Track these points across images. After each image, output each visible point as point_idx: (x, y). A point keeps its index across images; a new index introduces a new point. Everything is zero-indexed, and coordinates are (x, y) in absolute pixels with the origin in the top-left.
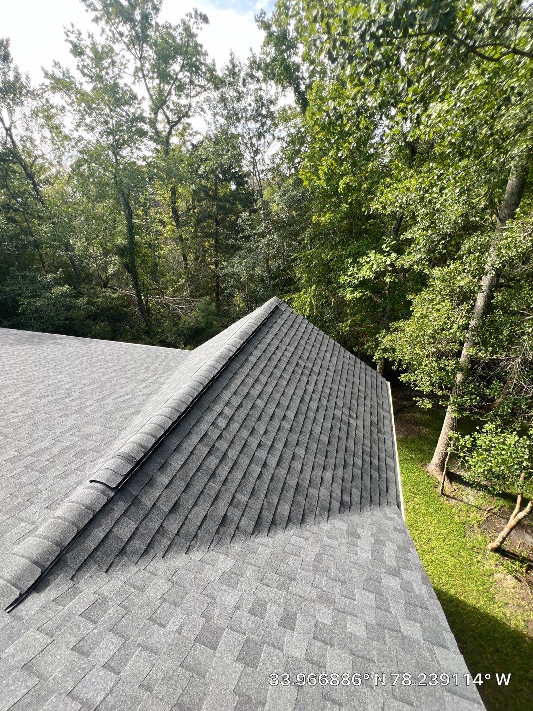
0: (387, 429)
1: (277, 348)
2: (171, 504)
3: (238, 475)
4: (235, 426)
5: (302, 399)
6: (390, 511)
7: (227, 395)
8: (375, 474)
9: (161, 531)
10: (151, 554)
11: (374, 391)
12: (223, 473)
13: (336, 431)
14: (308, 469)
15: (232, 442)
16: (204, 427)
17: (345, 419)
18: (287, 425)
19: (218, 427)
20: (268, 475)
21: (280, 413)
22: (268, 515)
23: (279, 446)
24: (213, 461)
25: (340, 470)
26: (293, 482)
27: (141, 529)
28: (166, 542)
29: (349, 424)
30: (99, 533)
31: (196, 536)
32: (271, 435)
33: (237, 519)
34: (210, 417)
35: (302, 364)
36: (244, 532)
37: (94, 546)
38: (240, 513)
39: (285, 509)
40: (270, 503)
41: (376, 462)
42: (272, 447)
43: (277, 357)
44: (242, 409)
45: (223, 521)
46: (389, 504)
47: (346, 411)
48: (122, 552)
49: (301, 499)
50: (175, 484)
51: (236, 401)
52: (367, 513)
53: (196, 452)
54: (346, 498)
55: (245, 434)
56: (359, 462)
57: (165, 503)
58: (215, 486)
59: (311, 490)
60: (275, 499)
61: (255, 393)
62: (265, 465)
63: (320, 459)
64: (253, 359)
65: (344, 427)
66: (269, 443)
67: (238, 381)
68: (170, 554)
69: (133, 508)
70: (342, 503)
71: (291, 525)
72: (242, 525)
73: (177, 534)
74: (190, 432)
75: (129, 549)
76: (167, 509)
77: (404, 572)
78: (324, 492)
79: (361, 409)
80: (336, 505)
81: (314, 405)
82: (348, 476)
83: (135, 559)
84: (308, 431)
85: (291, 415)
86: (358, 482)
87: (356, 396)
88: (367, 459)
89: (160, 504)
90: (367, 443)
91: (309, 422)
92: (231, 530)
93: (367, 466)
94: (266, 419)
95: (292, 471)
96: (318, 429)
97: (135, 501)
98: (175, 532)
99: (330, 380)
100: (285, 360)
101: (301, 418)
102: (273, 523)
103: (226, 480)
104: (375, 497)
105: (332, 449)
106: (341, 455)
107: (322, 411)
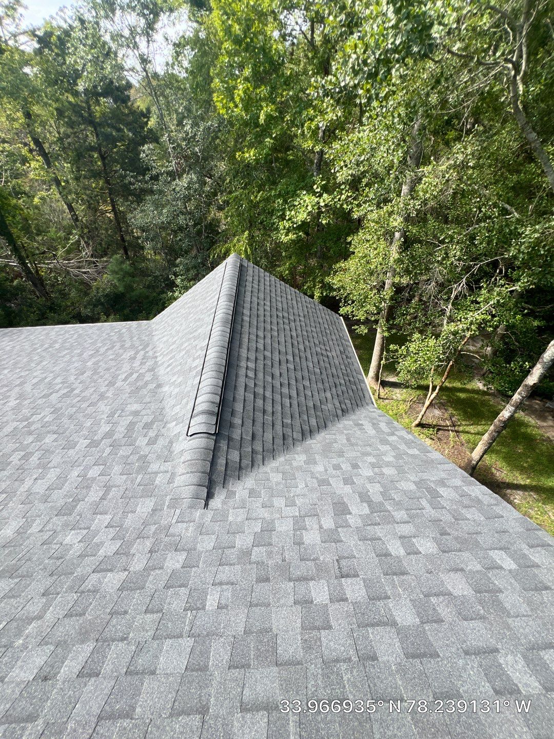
0: (351, 354)
1: (258, 304)
2: (251, 435)
3: (278, 408)
4: (261, 375)
5: (292, 344)
6: (370, 408)
7: (244, 353)
8: (354, 387)
9: (253, 452)
10: (256, 464)
11: (334, 327)
12: (269, 409)
13: (322, 363)
14: (316, 394)
15: (264, 387)
16: (242, 380)
17: (324, 353)
18: (291, 366)
19: (250, 378)
20: (295, 403)
21: (283, 358)
22: (306, 428)
23: (293, 382)
24: (260, 402)
25: (334, 389)
26: (311, 404)
27: (242, 453)
28: (260, 457)
29: (328, 357)
30: (222, 461)
31: (274, 450)
32: (285, 375)
33: (291, 435)
34: (242, 372)
35: (280, 314)
36: (298, 440)
37: (223, 469)
38: (291, 430)
39: (313, 422)
40: (304, 421)
41: (352, 379)
42: (289, 384)
43: (261, 312)
44: (258, 361)
45: (284, 437)
46: (367, 404)
47: (323, 347)
48: (240, 468)
49: (319, 413)
50: (246, 423)
51: (252, 356)
52: (358, 413)
53: (246, 399)
54: (344, 406)
55: (269, 379)
56: (343, 382)
57: (247, 435)
58: (269, 418)
59: (323, 407)
60: (305, 417)
61: (261, 346)
62: (290, 397)
63: (320, 385)
64: (246, 319)
65: (326, 359)
66: (286, 382)
67: (245, 340)
68: (266, 462)
69: (231, 443)
70: (343, 410)
71: (320, 430)
72: (295, 436)
73: (263, 451)
74: (235, 386)
75: (242, 465)
76: (250, 438)
77: (396, 433)
78: (330, 406)
79: (331, 342)
80: (340, 412)
81: (301, 347)
82: (340, 393)
83: (249, 469)
84: (305, 367)
85: (290, 358)
86: (346, 395)
87: (324, 334)
88: (347, 378)
89: (244, 436)
90: (343, 367)
91: (303, 360)
92: (290, 441)
93: (348, 383)
94: (276, 365)
95: (308, 398)
96: (311, 365)
97: (230, 439)
98: (261, 450)
99: (303, 324)
100: (268, 314)
101: (297, 359)
102: (311, 431)
103: (273, 412)
104: (359, 402)
105: (324, 376)
106: (331, 379)
107: (308, 350)
